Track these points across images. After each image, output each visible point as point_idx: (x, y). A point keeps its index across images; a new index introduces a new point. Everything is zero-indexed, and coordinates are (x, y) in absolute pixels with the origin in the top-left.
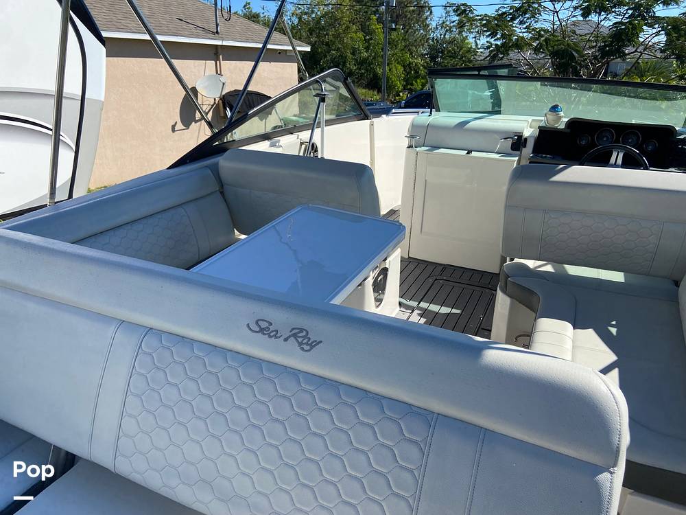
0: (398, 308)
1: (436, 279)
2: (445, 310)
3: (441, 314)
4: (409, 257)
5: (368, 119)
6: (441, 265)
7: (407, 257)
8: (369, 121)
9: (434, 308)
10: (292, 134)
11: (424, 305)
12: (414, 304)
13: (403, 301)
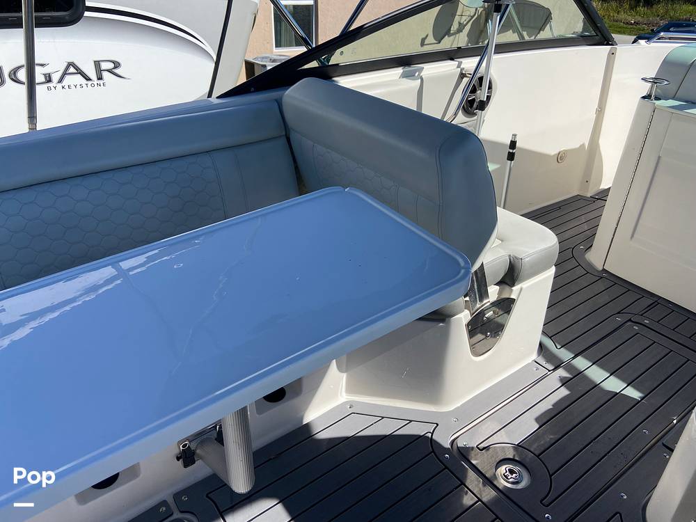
0: (534, 356)
1: (630, 320)
2: (614, 385)
3: (603, 390)
4: (604, 270)
5: (608, 44)
6: (652, 295)
7: (601, 268)
8: (609, 47)
9: (596, 374)
10: (452, 59)
11: (581, 363)
12: (565, 355)
13: (549, 343)
